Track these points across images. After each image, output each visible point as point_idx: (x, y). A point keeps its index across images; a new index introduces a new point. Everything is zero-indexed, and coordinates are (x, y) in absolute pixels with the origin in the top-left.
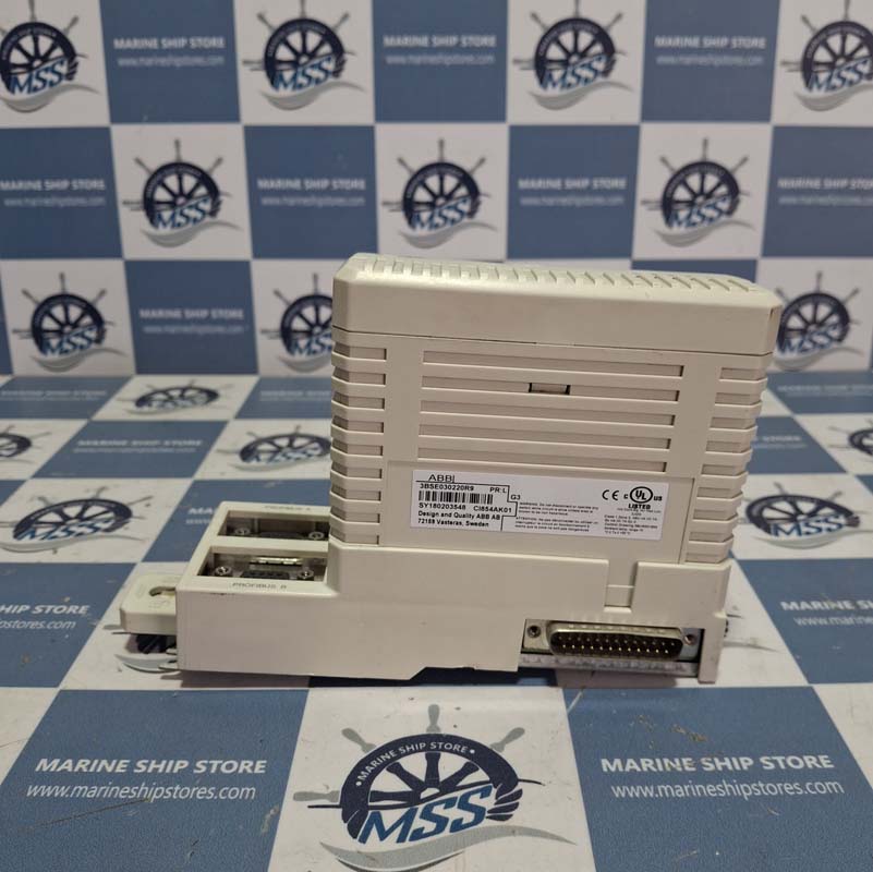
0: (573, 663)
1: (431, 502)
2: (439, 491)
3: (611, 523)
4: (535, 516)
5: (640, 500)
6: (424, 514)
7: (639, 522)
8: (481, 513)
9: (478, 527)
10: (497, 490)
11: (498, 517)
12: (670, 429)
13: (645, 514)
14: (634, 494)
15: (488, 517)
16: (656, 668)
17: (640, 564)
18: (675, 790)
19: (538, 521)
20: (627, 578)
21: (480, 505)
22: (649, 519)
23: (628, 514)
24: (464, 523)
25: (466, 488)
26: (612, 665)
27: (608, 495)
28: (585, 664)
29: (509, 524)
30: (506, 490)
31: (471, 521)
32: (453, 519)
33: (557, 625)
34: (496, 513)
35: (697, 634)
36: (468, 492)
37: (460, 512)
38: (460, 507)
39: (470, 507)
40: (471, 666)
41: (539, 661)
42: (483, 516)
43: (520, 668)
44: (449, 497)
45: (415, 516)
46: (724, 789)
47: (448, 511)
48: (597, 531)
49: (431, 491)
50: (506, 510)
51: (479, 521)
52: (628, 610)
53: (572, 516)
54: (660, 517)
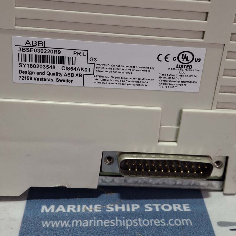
0: (137, 182)
1: (28, 63)
2: (34, 54)
3: (163, 80)
4: (108, 74)
5: (185, 61)
6: (23, 72)
7: (184, 79)
8: (67, 72)
9: (65, 84)
10: (79, 54)
11: (80, 75)
12: (207, 4)
13: (188, 72)
14: (181, 56)
15: (72, 75)
16: (194, 185)
17: (184, 110)
18: (83, 223)
19: (110, 78)
20: (175, 121)
21: (66, 65)
22: (191, 76)
23: (176, 72)
24: (55, 80)
25: (55, 52)
26: (164, 183)
27: (162, 58)
28: (145, 183)
29: (89, 80)
30: (86, 54)
31: (60, 78)
32: (46, 77)
33: (124, 155)
34: (79, 72)
35: (223, 161)
36: (56, 55)
37: (52, 71)
38: (51, 67)
39: (58, 68)
40: (64, 185)
41: (113, 181)
42: (69, 75)
43: (99, 187)
44: (42, 59)
45: (16, 74)
46: (116, 222)
47: (42, 70)
48: (153, 86)
49: (28, 53)
50: (86, 69)
51: (66, 78)
52: (175, 144)
53: (135, 74)
54: (199, 74)
